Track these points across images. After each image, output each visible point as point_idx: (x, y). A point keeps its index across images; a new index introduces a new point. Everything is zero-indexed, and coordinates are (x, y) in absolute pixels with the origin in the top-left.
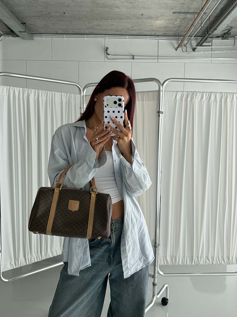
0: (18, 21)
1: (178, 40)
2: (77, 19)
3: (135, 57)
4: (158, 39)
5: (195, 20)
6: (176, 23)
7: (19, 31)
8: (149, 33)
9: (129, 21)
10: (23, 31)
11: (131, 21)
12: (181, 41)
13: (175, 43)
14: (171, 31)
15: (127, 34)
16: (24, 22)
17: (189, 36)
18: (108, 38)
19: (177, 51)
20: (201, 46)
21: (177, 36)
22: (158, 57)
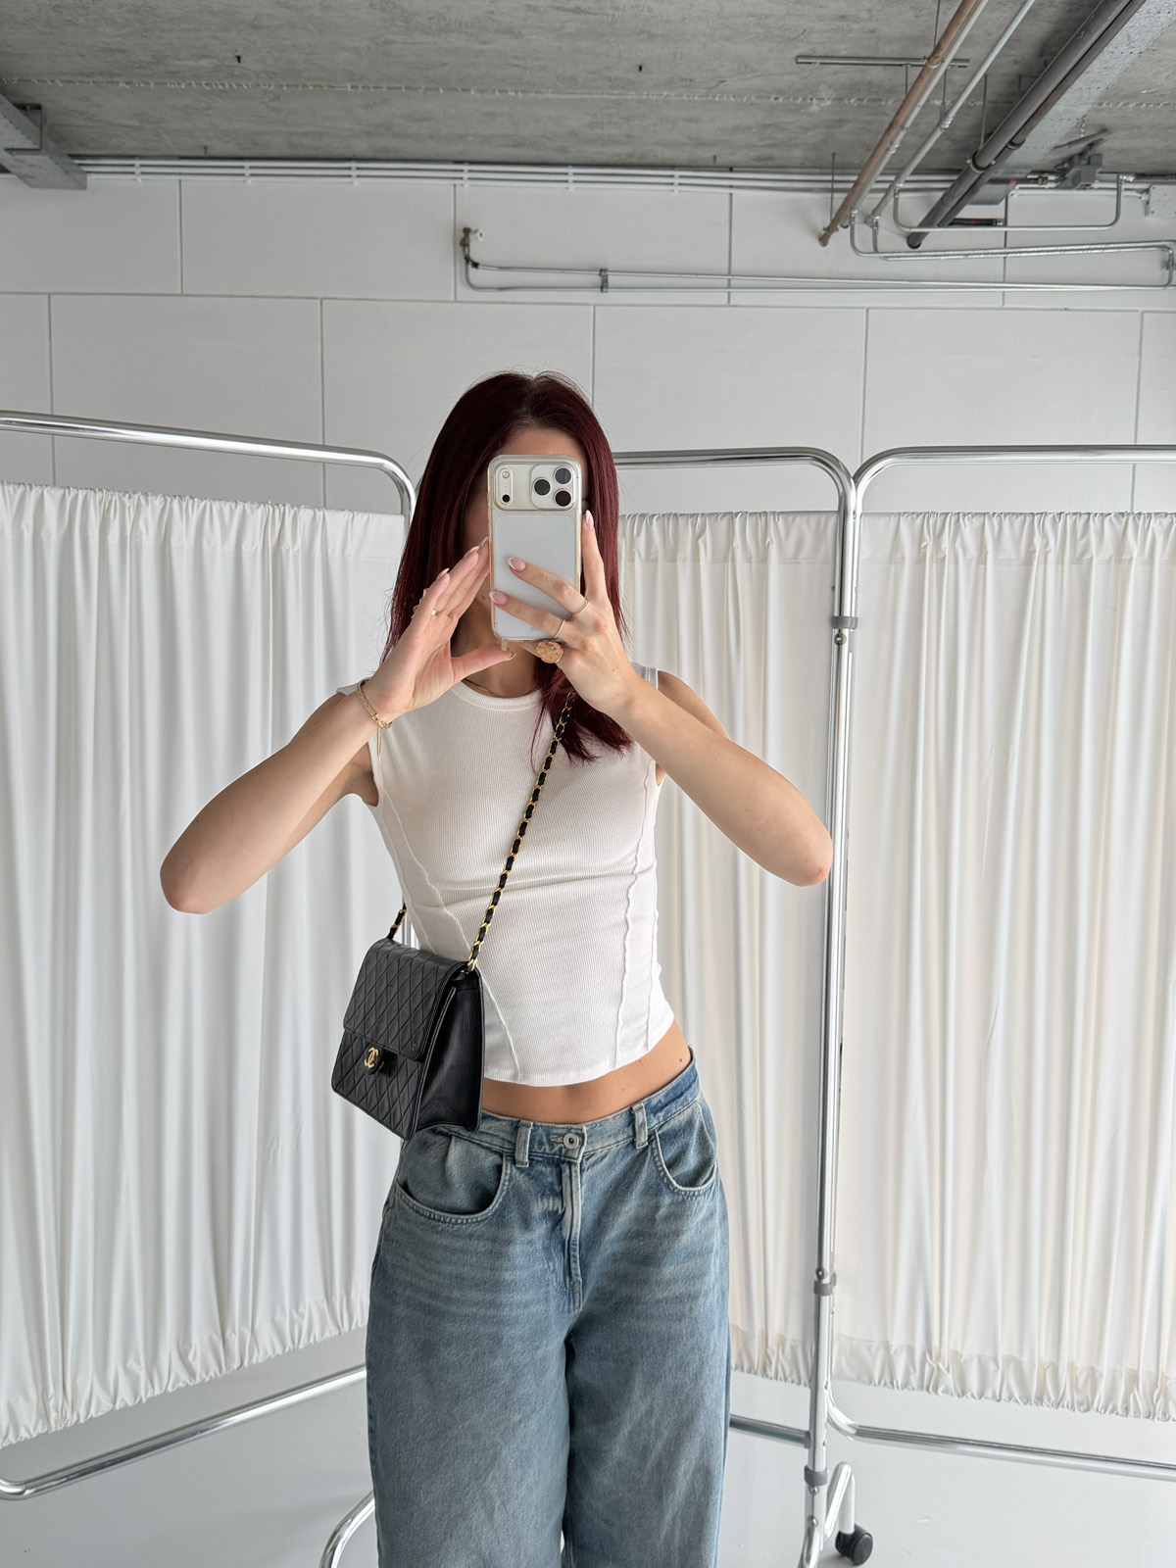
1: (833, 191)
3: (612, 279)
4: (731, 187)
6: (814, 108)
7: (9, 146)
8: (681, 156)
9: (576, 96)
10: (29, 145)
11: (587, 96)
12: (845, 195)
13: (818, 207)
14: (796, 146)
15: (571, 158)
16: (30, 101)
17: (888, 171)
18: (470, 179)
19: (827, 247)
20: (950, 221)
21: (828, 168)
22: (729, 280)
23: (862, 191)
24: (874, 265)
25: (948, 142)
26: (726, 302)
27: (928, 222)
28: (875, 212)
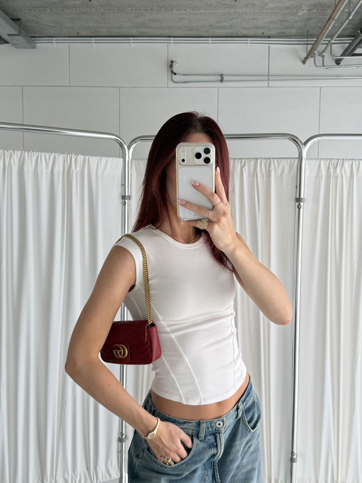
0: (5, 15)
1: (307, 44)
2: (114, 10)
3: (225, 78)
4: (269, 43)
5: (336, 7)
6: (300, 14)
7: (9, 33)
8: (251, 32)
9: (212, 11)
10: (15, 33)
11: (216, 11)
12: (311, 46)
13: (302, 50)
14: (293, 28)
15: (210, 34)
16: (15, 17)
17: (327, 37)
18: (173, 43)
19: (305, 65)
20: (352, 54)
21: (305, 36)
22: (268, 78)
23: (318, 43)
24: (322, 71)
25: (351, 25)
26: (267, 85)
27: (343, 54)
28: (323, 51)
